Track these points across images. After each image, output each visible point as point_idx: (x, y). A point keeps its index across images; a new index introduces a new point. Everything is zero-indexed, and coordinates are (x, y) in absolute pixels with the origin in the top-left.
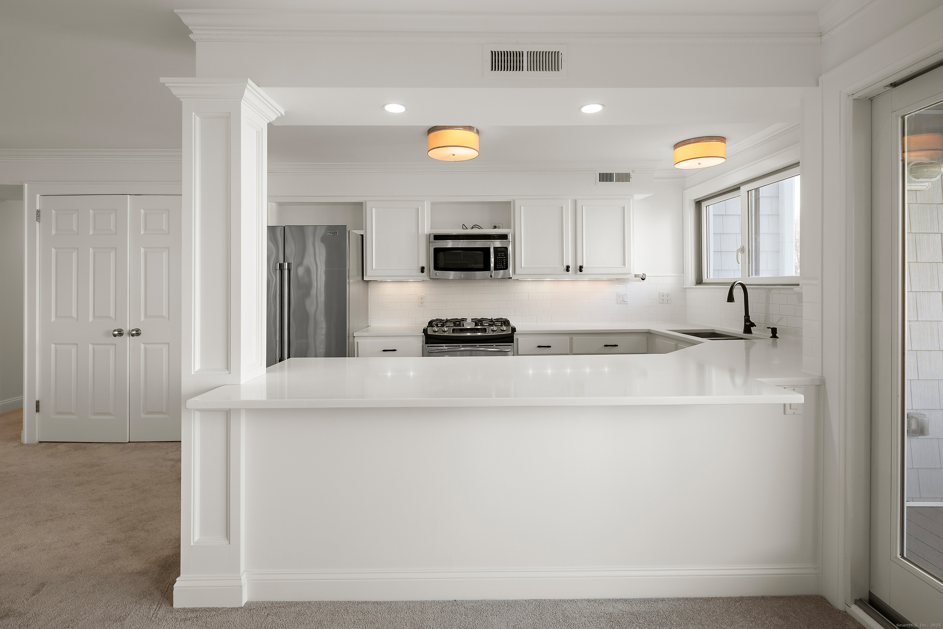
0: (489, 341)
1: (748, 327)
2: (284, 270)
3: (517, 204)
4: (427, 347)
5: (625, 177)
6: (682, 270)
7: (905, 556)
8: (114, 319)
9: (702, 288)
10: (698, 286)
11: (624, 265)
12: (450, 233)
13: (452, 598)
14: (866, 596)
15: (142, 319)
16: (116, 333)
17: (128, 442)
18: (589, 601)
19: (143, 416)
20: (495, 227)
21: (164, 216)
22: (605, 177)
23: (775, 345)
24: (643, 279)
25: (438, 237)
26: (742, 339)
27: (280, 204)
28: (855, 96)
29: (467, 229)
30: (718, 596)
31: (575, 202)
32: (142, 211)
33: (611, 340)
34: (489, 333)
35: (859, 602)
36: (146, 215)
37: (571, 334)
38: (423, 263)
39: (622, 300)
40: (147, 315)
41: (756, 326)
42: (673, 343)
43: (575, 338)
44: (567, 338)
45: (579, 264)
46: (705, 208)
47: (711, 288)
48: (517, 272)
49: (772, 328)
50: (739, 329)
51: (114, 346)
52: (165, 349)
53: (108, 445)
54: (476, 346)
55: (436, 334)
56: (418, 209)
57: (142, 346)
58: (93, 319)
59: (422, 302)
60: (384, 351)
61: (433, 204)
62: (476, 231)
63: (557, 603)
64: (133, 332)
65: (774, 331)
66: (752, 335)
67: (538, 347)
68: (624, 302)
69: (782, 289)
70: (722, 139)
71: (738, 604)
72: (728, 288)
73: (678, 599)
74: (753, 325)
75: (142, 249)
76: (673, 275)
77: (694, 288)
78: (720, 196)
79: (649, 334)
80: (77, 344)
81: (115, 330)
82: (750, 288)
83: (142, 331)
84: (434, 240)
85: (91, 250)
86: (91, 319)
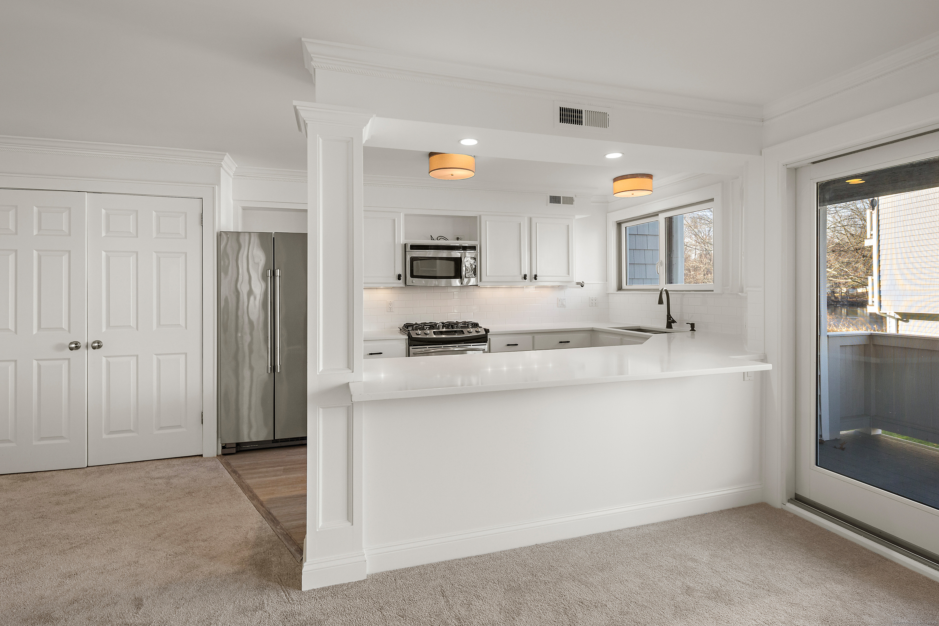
0: (468, 342)
1: (670, 322)
2: (277, 277)
3: (483, 219)
4: (412, 349)
5: (569, 201)
6: (606, 279)
7: (818, 465)
8: (67, 330)
9: (624, 294)
10: (619, 292)
11: (569, 274)
12: (423, 244)
13: (534, 544)
14: (793, 496)
15: (104, 329)
16: (73, 346)
17: (87, 467)
18: (630, 529)
19: (105, 436)
20: (458, 239)
21: (131, 217)
22: (555, 200)
23: (693, 337)
24: (582, 286)
25: (413, 247)
26: (666, 333)
27: (244, 209)
28: (788, 166)
29: (434, 240)
30: (707, 512)
31: (530, 220)
32: (103, 211)
33: (564, 338)
34: (467, 335)
35: (790, 501)
36: (108, 216)
37: (533, 333)
38: (400, 271)
39: (561, 304)
40: (109, 325)
41: (676, 323)
42: (618, 338)
43: (536, 336)
44: (530, 337)
45: (534, 273)
46: (624, 228)
47: (633, 293)
48: (483, 280)
49: (691, 323)
50: (663, 325)
51: (67, 361)
52: (133, 361)
53: (62, 472)
54: (456, 346)
55: (419, 336)
56: (394, 220)
57: (104, 359)
58: (38, 331)
59: (390, 308)
60: (370, 354)
61: (405, 215)
62: (442, 242)
63: (610, 533)
64: (94, 344)
65: (693, 325)
66: (673, 329)
67: (507, 345)
68: (563, 306)
69: (697, 294)
70: (650, 176)
71: (721, 515)
72: (658, 293)
73: (685, 518)
74: (674, 322)
75: (104, 253)
76: (600, 283)
77: (616, 294)
78: (640, 220)
79: (593, 331)
80: (16, 361)
81: (71, 343)
82: (671, 294)
83: (104, 343)
84: (410, 249)
85: (35, 253)
86: (35, 331)
